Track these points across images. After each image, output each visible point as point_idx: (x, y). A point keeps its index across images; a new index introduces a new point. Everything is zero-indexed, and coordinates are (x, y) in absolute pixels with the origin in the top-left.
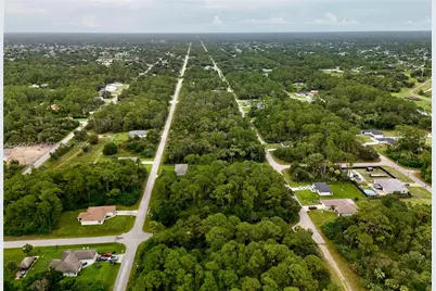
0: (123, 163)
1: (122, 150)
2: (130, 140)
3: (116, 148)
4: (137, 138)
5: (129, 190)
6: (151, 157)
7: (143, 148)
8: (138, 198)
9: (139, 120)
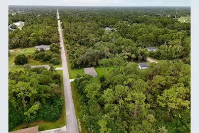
0: (37, 71)
1: (32, 60)
2: (37, 52)
3: (26, 58)
4: (42, 50)
5: (51, 101)
6: (58, 63)
7: (50, 57)
8: (62, 108)
9: (41, 38)
